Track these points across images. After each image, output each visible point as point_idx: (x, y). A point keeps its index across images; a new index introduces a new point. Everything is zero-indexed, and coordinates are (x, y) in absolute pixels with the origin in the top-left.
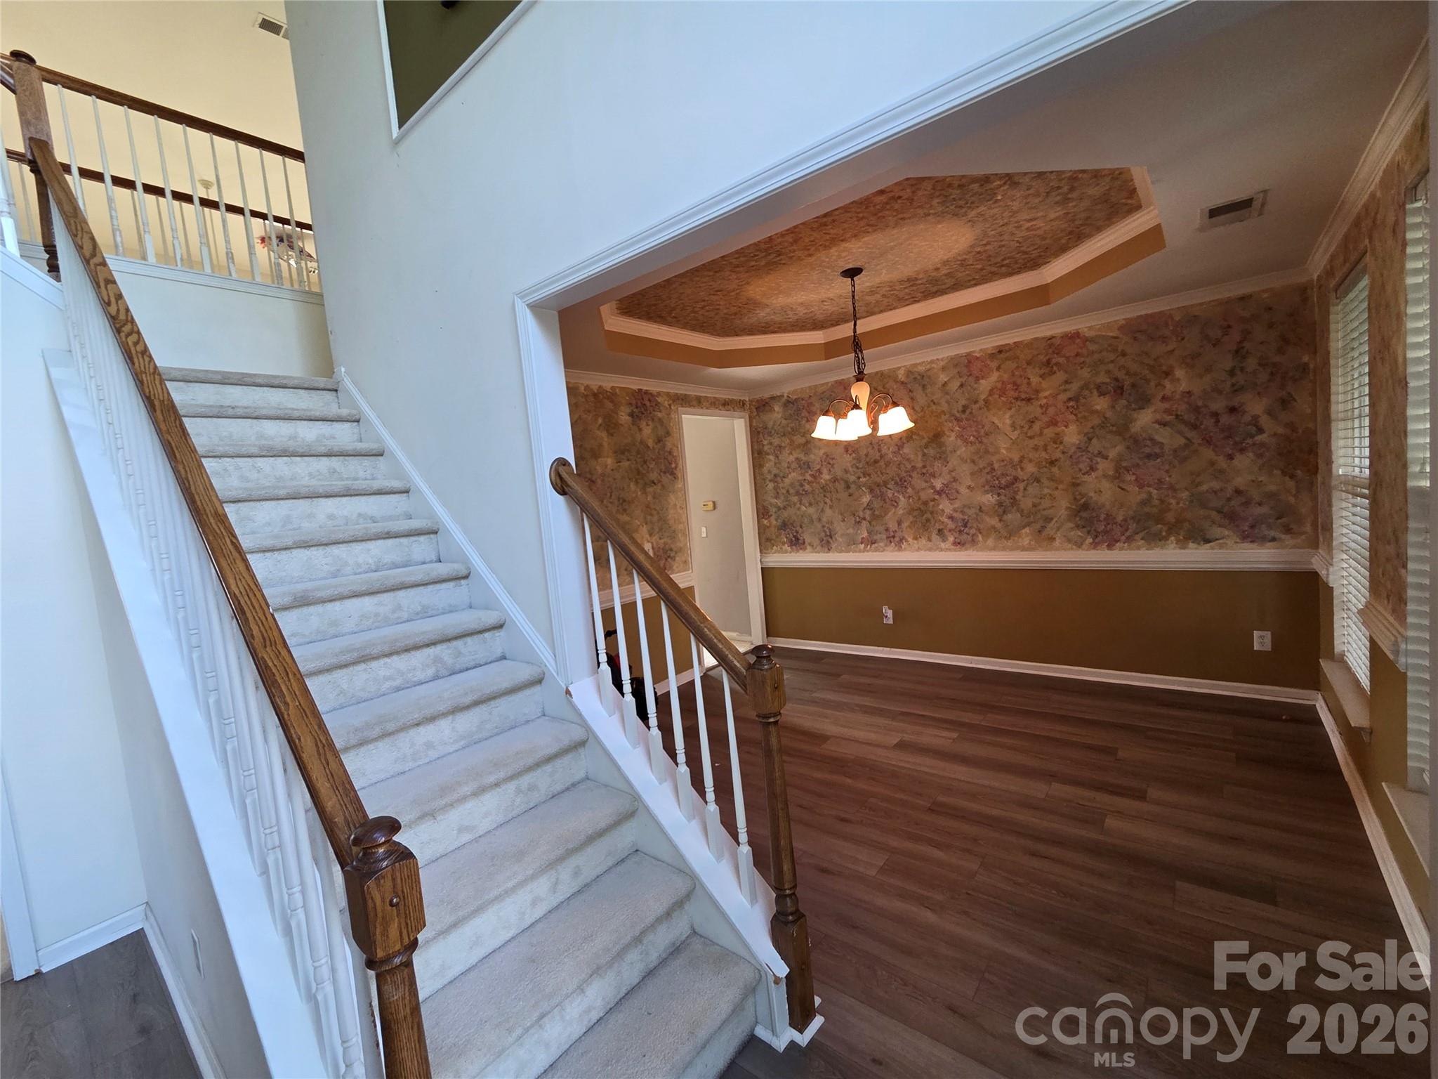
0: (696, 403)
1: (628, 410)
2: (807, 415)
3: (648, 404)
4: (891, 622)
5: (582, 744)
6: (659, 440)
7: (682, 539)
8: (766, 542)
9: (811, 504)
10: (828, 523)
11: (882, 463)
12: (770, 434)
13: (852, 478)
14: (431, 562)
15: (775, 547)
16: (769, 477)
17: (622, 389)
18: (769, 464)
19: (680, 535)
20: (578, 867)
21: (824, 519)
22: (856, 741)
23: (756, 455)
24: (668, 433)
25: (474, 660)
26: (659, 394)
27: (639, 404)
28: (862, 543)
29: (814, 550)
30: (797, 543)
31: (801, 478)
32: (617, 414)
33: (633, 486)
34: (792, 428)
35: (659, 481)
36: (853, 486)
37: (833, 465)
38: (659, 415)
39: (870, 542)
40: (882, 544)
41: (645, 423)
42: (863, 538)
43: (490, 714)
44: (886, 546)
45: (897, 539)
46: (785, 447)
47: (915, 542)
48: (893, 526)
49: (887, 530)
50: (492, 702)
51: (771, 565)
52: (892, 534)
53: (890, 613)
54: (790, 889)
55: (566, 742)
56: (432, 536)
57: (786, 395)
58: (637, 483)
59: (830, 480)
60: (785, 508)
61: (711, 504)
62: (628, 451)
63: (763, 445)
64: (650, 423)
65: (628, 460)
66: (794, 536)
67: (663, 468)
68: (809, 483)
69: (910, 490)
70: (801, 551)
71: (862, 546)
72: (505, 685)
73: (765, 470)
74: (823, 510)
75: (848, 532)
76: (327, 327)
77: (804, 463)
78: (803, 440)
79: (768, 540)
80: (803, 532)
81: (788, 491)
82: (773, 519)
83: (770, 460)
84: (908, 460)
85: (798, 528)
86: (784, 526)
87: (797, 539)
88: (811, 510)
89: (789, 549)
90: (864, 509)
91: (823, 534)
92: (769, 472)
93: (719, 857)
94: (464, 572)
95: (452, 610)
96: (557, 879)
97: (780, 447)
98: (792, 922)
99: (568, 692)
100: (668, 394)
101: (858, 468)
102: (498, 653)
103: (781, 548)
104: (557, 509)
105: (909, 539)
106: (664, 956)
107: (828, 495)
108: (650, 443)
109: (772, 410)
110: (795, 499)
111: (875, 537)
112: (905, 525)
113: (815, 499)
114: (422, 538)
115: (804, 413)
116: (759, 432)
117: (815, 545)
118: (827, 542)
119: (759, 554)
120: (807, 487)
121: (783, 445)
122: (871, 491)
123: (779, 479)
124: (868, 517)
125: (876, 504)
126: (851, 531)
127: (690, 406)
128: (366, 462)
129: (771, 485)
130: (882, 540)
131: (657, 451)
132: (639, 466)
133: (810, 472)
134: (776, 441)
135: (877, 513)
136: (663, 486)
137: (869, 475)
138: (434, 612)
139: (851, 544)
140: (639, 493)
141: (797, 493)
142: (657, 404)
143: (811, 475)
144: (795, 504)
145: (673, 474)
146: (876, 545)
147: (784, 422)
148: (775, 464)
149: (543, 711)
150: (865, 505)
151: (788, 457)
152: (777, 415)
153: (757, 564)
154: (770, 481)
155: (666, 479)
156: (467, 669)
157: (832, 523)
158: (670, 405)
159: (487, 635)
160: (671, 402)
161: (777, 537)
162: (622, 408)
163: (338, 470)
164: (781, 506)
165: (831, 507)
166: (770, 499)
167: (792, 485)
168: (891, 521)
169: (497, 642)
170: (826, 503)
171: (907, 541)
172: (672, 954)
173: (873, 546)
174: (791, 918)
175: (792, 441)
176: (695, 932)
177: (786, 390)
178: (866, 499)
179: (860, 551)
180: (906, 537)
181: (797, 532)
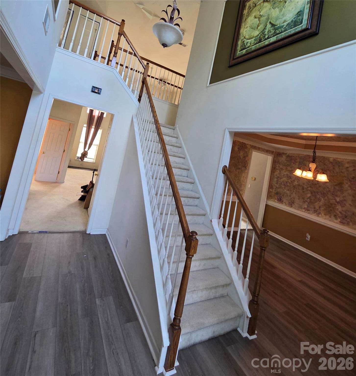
0: (258, 149)
1: (238, 147)
2: (294, 161)
3: (244, 146)
4: (309, 240)
5: (211, 235)
6: (244, 157)
7: (243, 187)
8: (269, 196)
9: (288, 190)
10: (293, 198)
11: (318, 186)
12: (280, 164)
13: (305, 187)
14: (185, 177)
15: (272, 199)
16: (276, 177)
17: (238, 141)
18: (277, 173)
19: (243, 186)
20: (205, 263)
21: (292, 196)
22: (285, 273)
23: (273, 168)
24: (247, 156)
25: (191, 204)
26: (248, 144)
27: (241, 146)
28: (304, 209)
29: (286, 204)
30: (280, 200)
31: (287, 180)
32: (235, 147)
33: (233, 168)
34: (288, 164)
35: (241, 168)
36: (305, 189)
37: (299, 180)
38: (246, 150)
39: (307, 210)
40: (311, 212)
41: (241, 151)
42: (305, 208)
43: (193, 218)
44: (313, 213)
45: (318, 212)
46: (283, 170)
47: (325, 216)
48: (317, 208)
49: (315, 208)
50: (194, 216)
51: (269, 204)
52: (316, 210)
53: (309, 237)
54: (257, 295)
55: (208, 233)
56: (188, 171)
57: (288, 154)
58: (235, 167)
59: (297, 185)
60: (279, 188)
61: (254, 179)
62: (235, 158)
63: (276, 166)
64: (243, 152)
65: (234, 160)
66: (280, 198)
67: (243, 165)
68: (289, 183)
69: (326, 198)
70: (281, 204)
71: (304, 210)
72: (198, 213)
73: (275, 174)
74: (292, 193)
75: (300, 203)
76: (177, 115)
77: (289, 176)
78: (290, 169)
79: (270, 196)
80: (283, 198)
81: (281, 183)
82: (274, 190)
83: (278, 172)
84: (328, 188)
85: (282, 196)
86: (277, 193)
87: (281, 199)
88: (288, 192)
89: (277, 201)
90: (308, 198)
91: (290, 201)
92: (276, 175)
93: (239, 279)
94: (193, 182)
95: (188, 190)
96: (201, 264)
97: (282, 169)
98: (255, 304)
99: (211, 221)
100: (250, 145)
101: (308, 184)
102: (196, 204)
103: (274, 200)
104: (221, 177)
105: (322, 214)
106: (220, 296)
107: (295, 189)
108: (242, 158)
109: (282, 157)
110: (283, 186)
111: (309, 209)
112: (322, 209)
113: (290, 189)
114: (186, 171)
115: (293, 161)
116: (276, 162)
117: (287, 203)
118: (291, 204)
119: (266, 199)
120: (288, 184)
121: (283, 168)
122: (312, 193)
123: (279, 179)
124: (308, 201)
125: (313, 198)
126: (301, 203)
127: (256, 149)
128: (177, 149)
129: (276, 179)
130: (312, 210)
131: (243, 160)
132: (237, 163)
133: (290, 180)
134: (281, 167)
135: (312, 201)
136: (242, 170)
137: (312, 188)
138: (185, 189)
139: (300, 208)
140: (235, 170)
141: (284, 185)
142: (247, 147)
143: (290, 181)
144: (283, 188)
145: (246, 167)
146: (309, 212)
147: (285, 162)
148: (279, 173)
149: (203, 223)
150: (308, 197)
151: (284, 173)
152: (283, 159)
153: (264, 202)
154: (276, 178)
155: (243, 169)
156: (189, 206)
157: (294, 199)
158: (250, 148)
159: (195, 199)
160: (251, 147)
161: (274, 196)
162: (237, 146)
163: (172, 149)
164: (278, 187)
165: (295, 193)
166: (274, 183)
167: (283, 181)
168: (317, 205)
169: (196, 202)
170: (294, 191)
171: (321, 214)
172: (221, 297)
173: (308, 212)
174: (255, 302)
175: (286, 169)
176: (228, 295)
177: (288, 152)
178: (309, 195)
179: (303, 211)
180: (321, 213)
181: (281, 197)
